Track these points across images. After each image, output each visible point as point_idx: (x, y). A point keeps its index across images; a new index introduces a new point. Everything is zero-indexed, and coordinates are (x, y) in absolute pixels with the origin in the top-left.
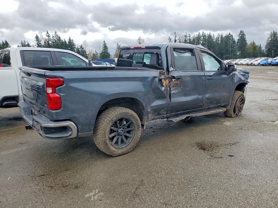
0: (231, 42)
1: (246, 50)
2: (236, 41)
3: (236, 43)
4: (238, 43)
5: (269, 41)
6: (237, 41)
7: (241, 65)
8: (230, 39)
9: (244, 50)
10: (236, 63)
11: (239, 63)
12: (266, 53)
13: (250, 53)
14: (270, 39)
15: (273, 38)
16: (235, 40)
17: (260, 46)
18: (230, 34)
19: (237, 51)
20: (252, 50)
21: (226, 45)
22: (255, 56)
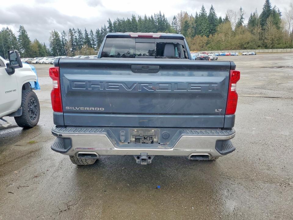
0: (11, 38)
1: (31, 48)
2: (17, 37)
3: (18, 40)
4: (20, 39)
5: (52, 40)
6: (19, 37)
7: (43, 63)
8: (10, 34)
9: (28, 48)
10: (37, 62)
11: (41, 61)
12: (52, 52)
13: (36, 52)
14: (53, 38)
15: (55, 37)
16: (15, 36)
17: (45, 45)
18: (8, 29)
19: (21, 49)
20: (38, 49)
21: (5, 42)
22: (42, 56)
